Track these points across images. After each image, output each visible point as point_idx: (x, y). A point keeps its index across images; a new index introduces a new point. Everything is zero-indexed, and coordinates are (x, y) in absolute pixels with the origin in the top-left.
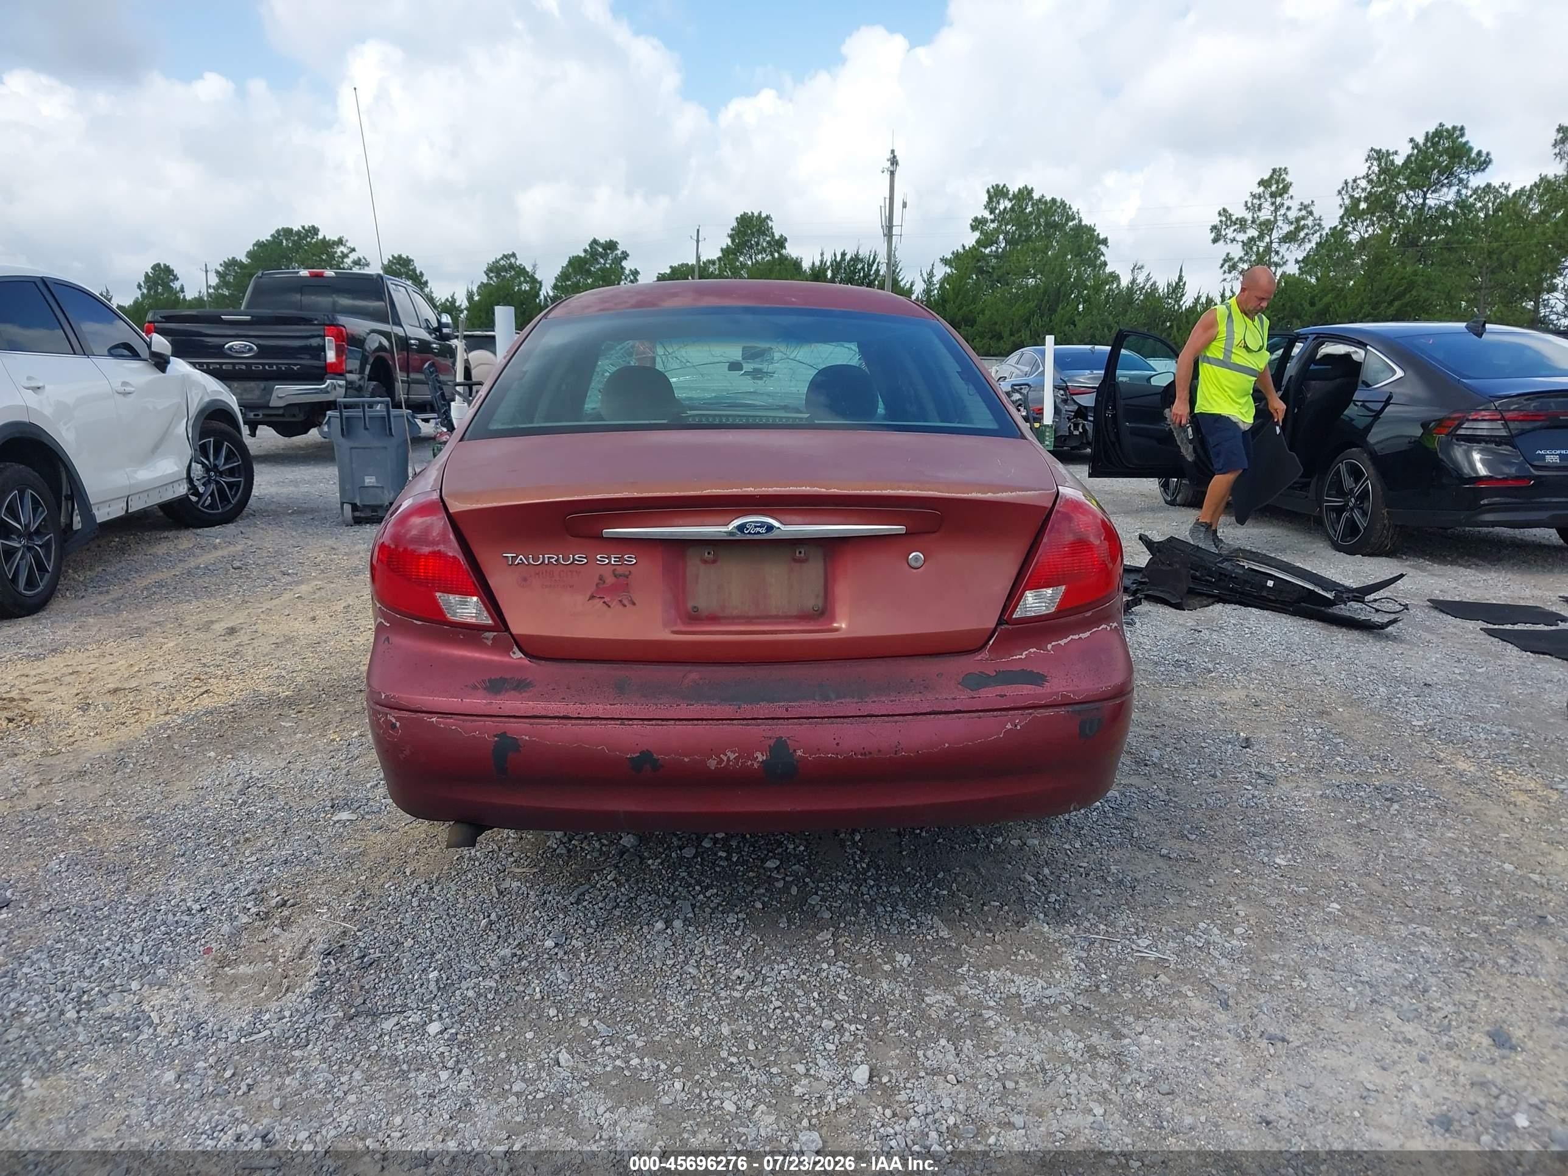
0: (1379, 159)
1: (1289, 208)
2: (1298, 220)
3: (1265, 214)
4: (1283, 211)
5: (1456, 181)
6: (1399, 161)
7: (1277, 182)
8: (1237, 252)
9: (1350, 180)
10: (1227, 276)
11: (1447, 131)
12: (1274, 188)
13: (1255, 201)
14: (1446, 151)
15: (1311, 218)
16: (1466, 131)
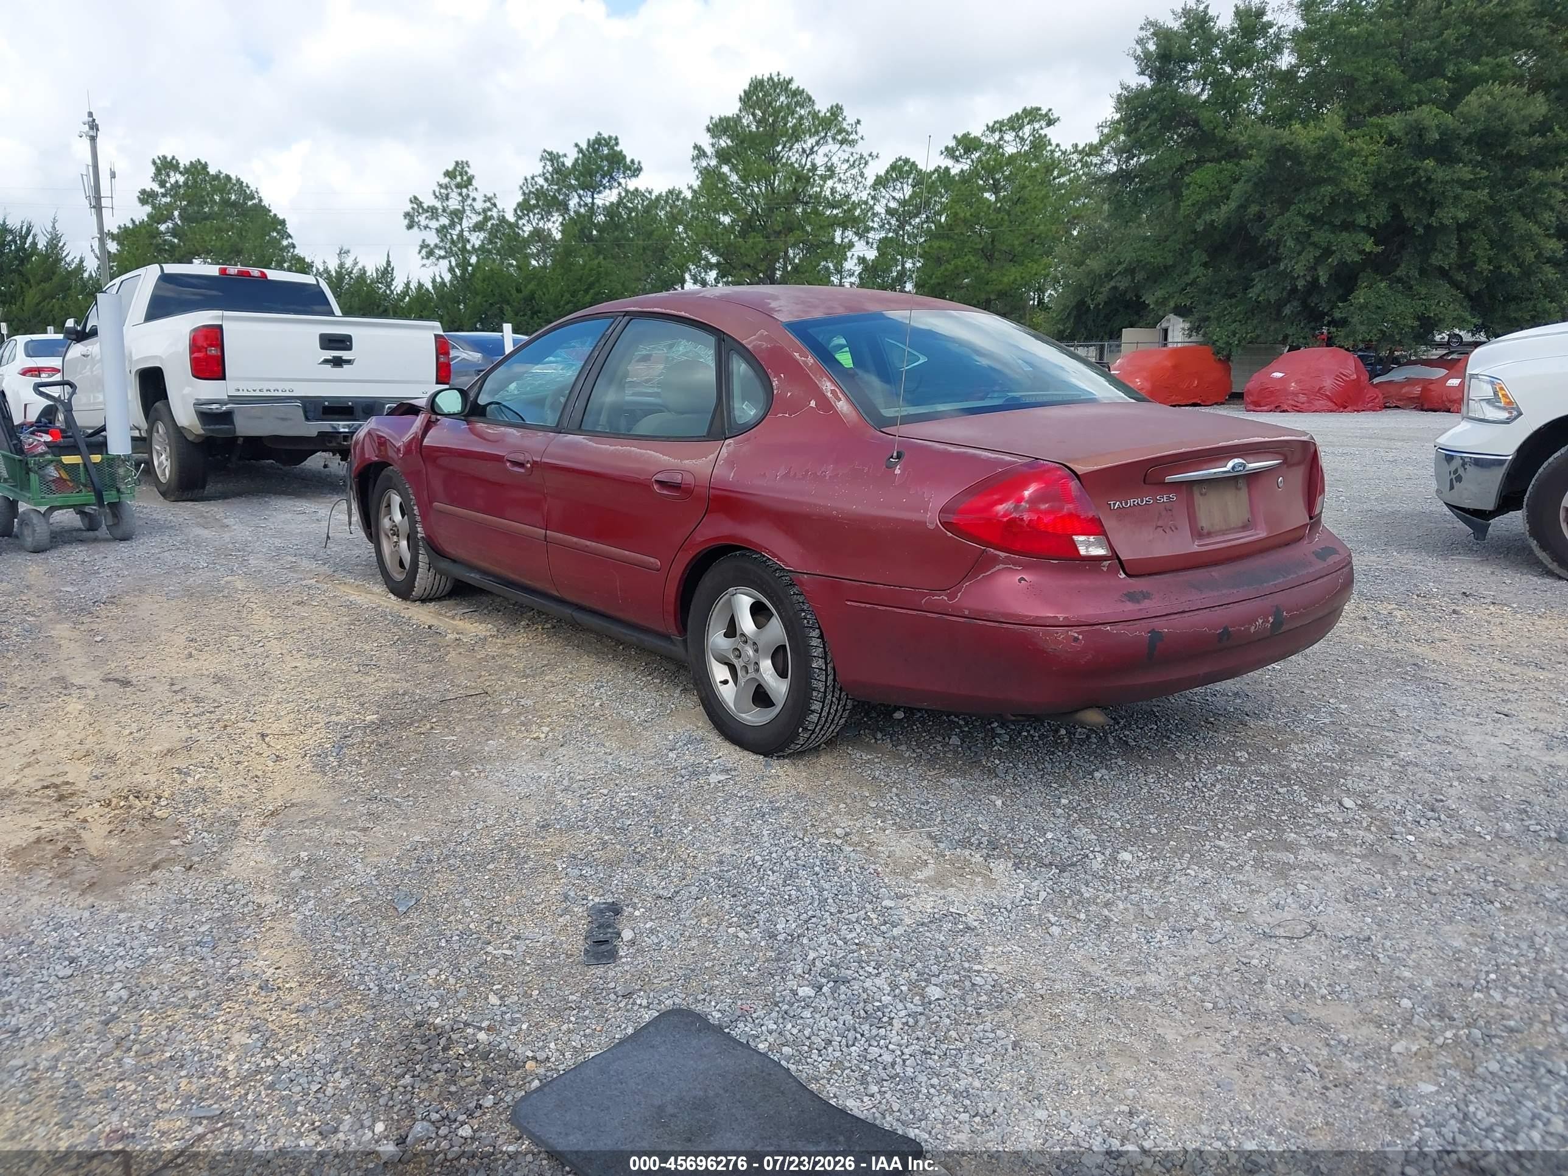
0: (551, 160)
1: (474, 199)
2: (485, 211)
3: (454, 203)
4: (469, 202)
5: (615, 184)
6: (569, 163)
7: (461, 175)
8: (433, 239)
9: (529, 177)
10: (425, 261)
11: (605, 139)
12: (459, 179)
13: (443, 191)
14: (606, 158)
15: (495, 210)
16: (620, 141)
